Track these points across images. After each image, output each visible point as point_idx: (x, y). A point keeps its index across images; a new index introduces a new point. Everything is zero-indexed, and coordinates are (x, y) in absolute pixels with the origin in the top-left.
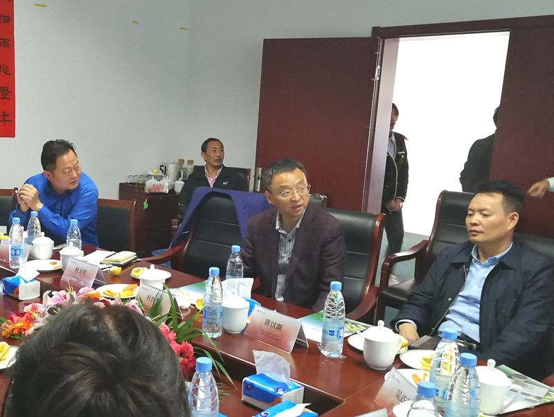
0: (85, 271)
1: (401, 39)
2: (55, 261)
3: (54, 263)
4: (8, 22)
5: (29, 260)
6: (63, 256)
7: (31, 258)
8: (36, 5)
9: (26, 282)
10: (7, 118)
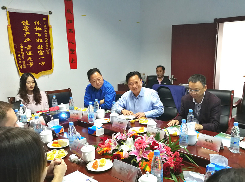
0: (122, 123)
1: (224, 23)
2: (107, 119)
3: (107, 120)
4: (72, 23)
5: (96, 119)
6: (111, 116)
7: (97, 118)
8: (82, 15)
9: (98, 129)
10: (74, 61)
